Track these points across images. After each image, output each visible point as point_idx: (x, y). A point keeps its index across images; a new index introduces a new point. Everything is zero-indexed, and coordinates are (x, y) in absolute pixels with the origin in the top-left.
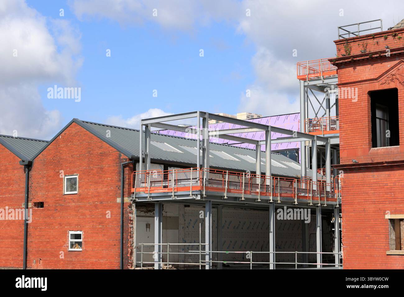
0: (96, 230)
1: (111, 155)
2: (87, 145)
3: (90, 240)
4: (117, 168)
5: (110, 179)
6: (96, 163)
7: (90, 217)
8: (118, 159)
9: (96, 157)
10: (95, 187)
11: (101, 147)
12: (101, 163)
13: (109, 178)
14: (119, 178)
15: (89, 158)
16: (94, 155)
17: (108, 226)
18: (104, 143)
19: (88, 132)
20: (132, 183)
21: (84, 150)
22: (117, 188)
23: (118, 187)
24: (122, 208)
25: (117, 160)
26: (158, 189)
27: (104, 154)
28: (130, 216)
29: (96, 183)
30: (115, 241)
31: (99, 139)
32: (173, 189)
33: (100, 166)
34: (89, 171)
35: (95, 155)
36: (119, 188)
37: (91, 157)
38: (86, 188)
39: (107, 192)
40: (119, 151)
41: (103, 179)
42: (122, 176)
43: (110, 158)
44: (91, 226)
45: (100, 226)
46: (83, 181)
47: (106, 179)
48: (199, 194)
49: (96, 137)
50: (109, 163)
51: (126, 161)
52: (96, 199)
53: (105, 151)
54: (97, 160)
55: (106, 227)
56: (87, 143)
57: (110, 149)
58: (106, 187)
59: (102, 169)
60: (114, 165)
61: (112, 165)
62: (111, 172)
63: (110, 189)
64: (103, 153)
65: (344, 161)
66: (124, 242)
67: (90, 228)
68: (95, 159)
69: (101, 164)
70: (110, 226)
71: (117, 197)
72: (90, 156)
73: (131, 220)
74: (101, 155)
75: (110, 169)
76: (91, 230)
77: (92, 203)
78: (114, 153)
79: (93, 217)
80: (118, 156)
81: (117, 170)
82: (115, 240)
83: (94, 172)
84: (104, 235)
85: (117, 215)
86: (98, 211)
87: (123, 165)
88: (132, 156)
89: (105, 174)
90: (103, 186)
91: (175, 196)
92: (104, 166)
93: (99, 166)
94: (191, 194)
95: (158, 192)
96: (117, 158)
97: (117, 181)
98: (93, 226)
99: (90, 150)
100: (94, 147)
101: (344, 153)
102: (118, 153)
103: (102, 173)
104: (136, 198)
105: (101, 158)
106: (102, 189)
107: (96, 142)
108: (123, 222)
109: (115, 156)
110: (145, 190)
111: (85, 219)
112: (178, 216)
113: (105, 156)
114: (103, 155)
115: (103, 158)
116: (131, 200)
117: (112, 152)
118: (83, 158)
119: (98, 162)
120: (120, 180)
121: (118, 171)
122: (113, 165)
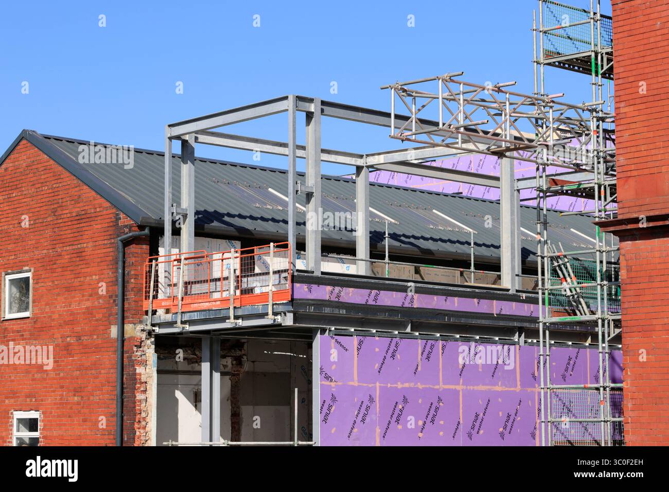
0: (69, 406)
1: (99, 218)
2: (50, 195)
3: (55, 433)
4: (111, 250)
5: (97, 277)
6: (68, 240)
7: (56, 374)
8: (114, 228)
9: (66, 224)
10: (65, 298)
11: (77, 200)
12: (78, 238)
13: (94, 277)
14: (115, 274)
15: (53, 226)
16: (64, 220)
17: (92, 398)
18: (85, 187)
19: (52, 162)
20: (146, 288)
21: (45, 208)
22: (112, 301)
23: (114, 297)
24: (119, 352)
25: (110, 229)
26: (200, 301)
27: (85, 216)
28: (138, 371)
29: (69, 289)
30: (106, 437)
31: (75, 178)
32: (232, 300)
33: (76, 247)
34: (54, 259)
35: (67, 220)
36: (114, 301)
37: (58, 225)
38: (46, 305)
39: (89, 312)
40: (117, 204)
41: (82, 279)
42: (120, 271)
43: (97, 226)
44: (58, 398)
45: (76, 398)
46: (43, 284)
47: (88, 278)
48: (289, 312)
49: (70, 174)
50: (95, 239)
51: (130, 231)
52: (67, 330)
53: (86, 208)
54: (69, 231)
55: (89, 399)
56: (50, 191)
57: (96, 202)
58: (88, 300)
59: (79, 253)
60: (106, 242)
61: (101, 243)
62: (99, 260)
63: (96, 303)
64: (83, 212)
65: (627, 210)
66: (126, 439)
67: (55, 404)
68: (67, 228)
69: (77, 242)
70: (97, 398)
71: (110, 324)
72: (55, 222)
73: (142, 381)
74: (78, 218)
75: (96, 252)
76: (58, 408)
77: (60, 340)
78: (105, 212)
79: (62, 375)
80: (113, 219)
81: (112, 254)
82: (107, 434)
83: (63, 261)
84: (85, 421)
85: (112, 371)
86: (73, 361)
87: (122, 241)
88: (143, 218)
89: (87, 266)
90: (83, 296)
91: (236, 318)
92: (85, 245)
93: (74, 247)
94: (270, 312)
95: (199, 309)
96: (111, 224)
97: (111, 284)
98: (61, 399)
99: (56, 206)
100: (64, 200)
101: (626, 187)
102: (114, 210)
103: (81, 263)
104: (153, 325)
105: (78, 226)
106: (80, 304)
107: (67, 187)
108: (122, 388)
109: (109, 220)
110: (172, 303)
111: (45, 379)
112: (288, 370)
113: (87, 220)
114: (83, 218)
115: (84, 225)
116: (143, 330)
117: (101, 209)
118: (42, 228)
119: (72, 235)
120: (117, 280)
121: (115, 258)
122: (104, 242)
